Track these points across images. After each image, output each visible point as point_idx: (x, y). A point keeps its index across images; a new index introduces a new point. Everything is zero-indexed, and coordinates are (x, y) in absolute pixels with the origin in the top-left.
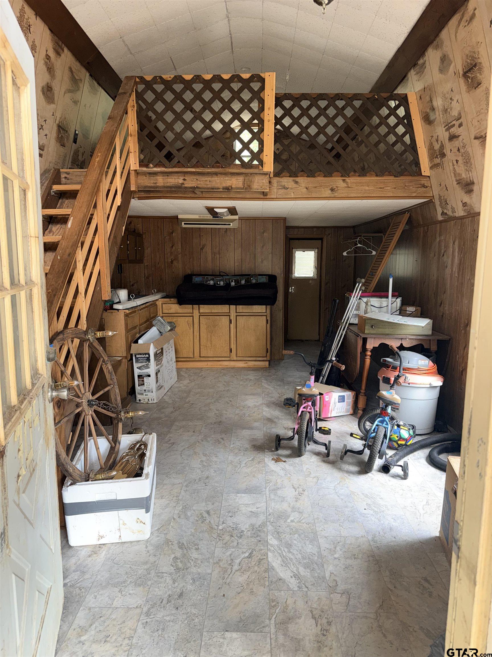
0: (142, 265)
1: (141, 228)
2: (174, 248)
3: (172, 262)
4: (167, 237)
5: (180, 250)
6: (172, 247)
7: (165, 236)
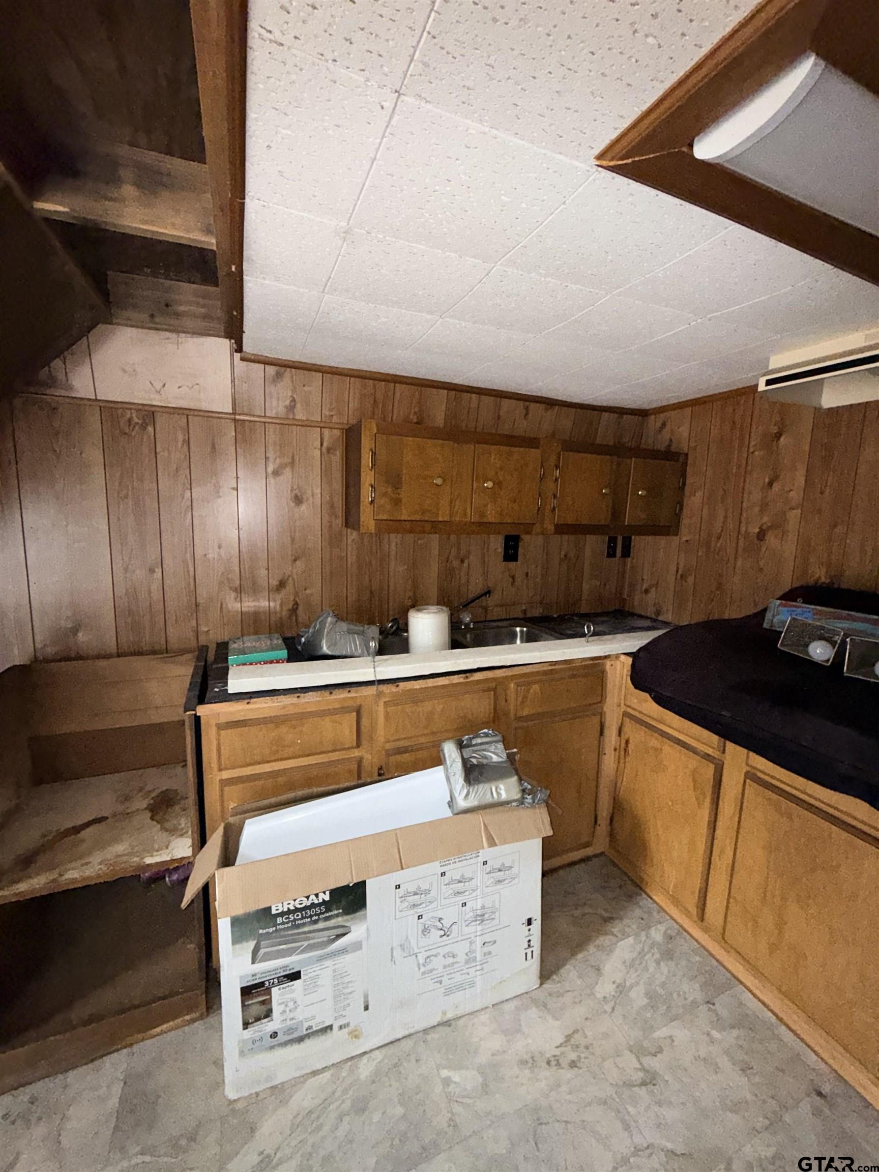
0: (675, 540)
1: (686, 434)
2: (776, 487)
3: (761, 535)
4: (757, 453)
5: (795, 496)
6: (770, 484)
7: (751, 450)
